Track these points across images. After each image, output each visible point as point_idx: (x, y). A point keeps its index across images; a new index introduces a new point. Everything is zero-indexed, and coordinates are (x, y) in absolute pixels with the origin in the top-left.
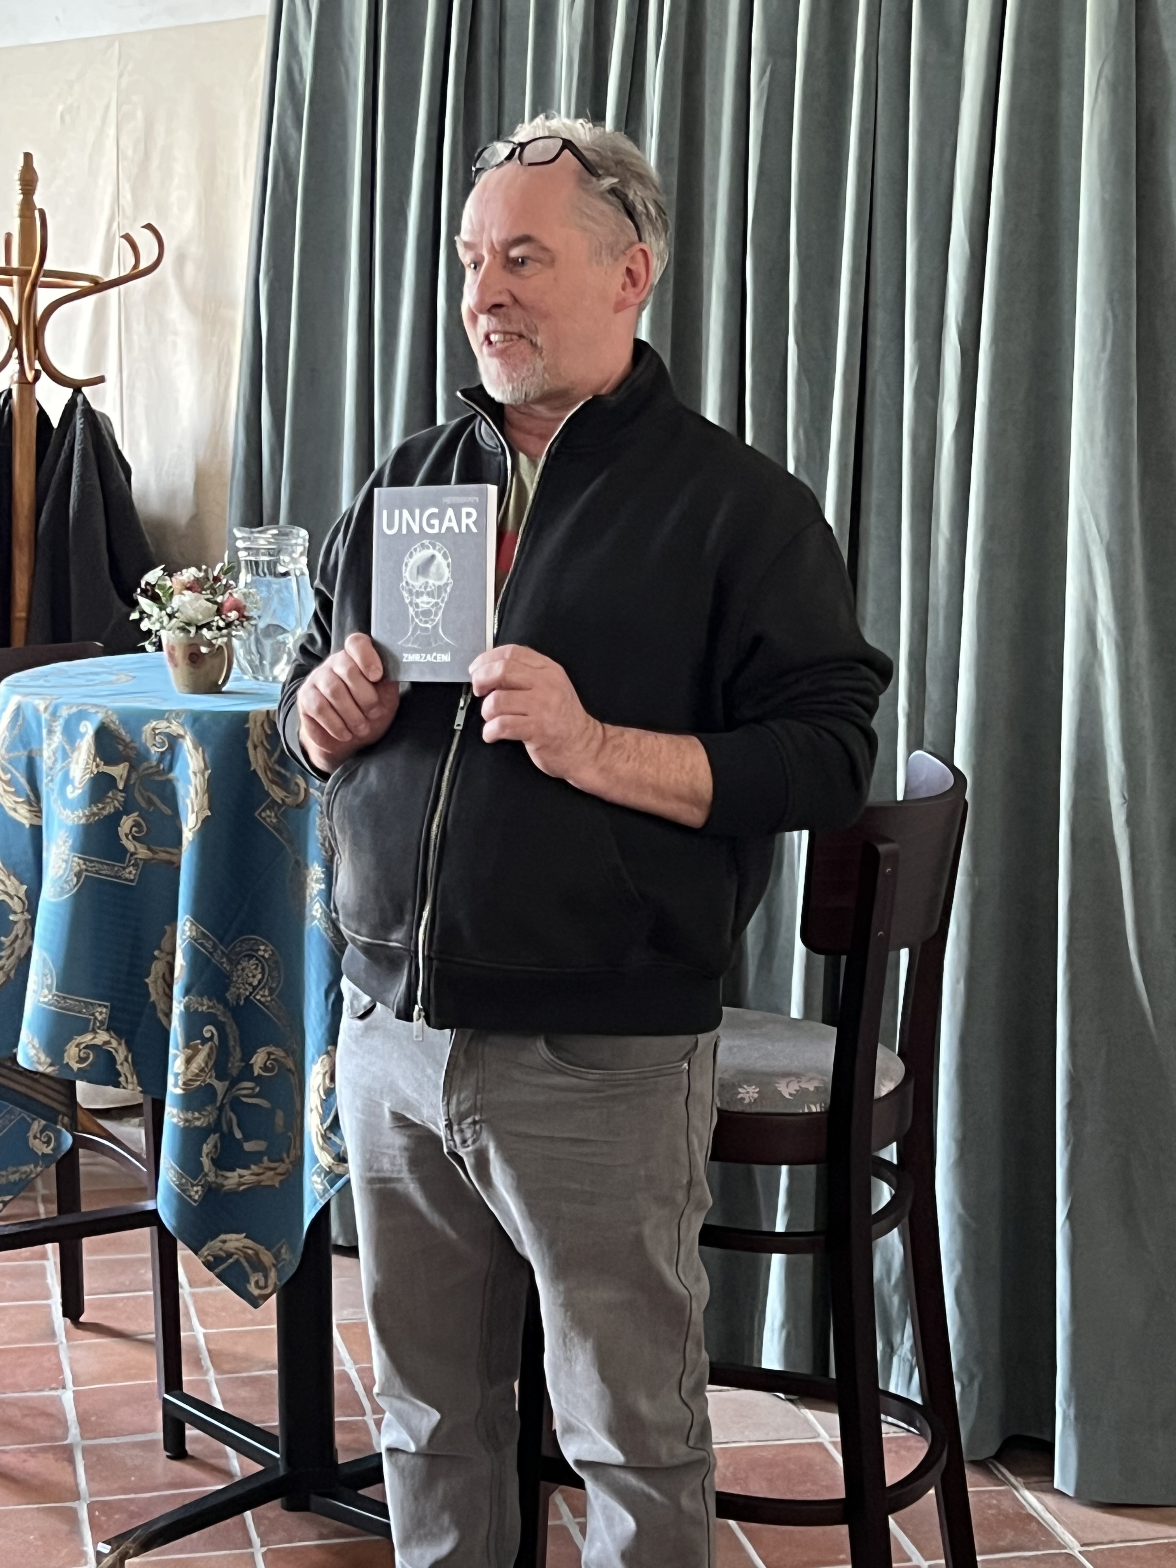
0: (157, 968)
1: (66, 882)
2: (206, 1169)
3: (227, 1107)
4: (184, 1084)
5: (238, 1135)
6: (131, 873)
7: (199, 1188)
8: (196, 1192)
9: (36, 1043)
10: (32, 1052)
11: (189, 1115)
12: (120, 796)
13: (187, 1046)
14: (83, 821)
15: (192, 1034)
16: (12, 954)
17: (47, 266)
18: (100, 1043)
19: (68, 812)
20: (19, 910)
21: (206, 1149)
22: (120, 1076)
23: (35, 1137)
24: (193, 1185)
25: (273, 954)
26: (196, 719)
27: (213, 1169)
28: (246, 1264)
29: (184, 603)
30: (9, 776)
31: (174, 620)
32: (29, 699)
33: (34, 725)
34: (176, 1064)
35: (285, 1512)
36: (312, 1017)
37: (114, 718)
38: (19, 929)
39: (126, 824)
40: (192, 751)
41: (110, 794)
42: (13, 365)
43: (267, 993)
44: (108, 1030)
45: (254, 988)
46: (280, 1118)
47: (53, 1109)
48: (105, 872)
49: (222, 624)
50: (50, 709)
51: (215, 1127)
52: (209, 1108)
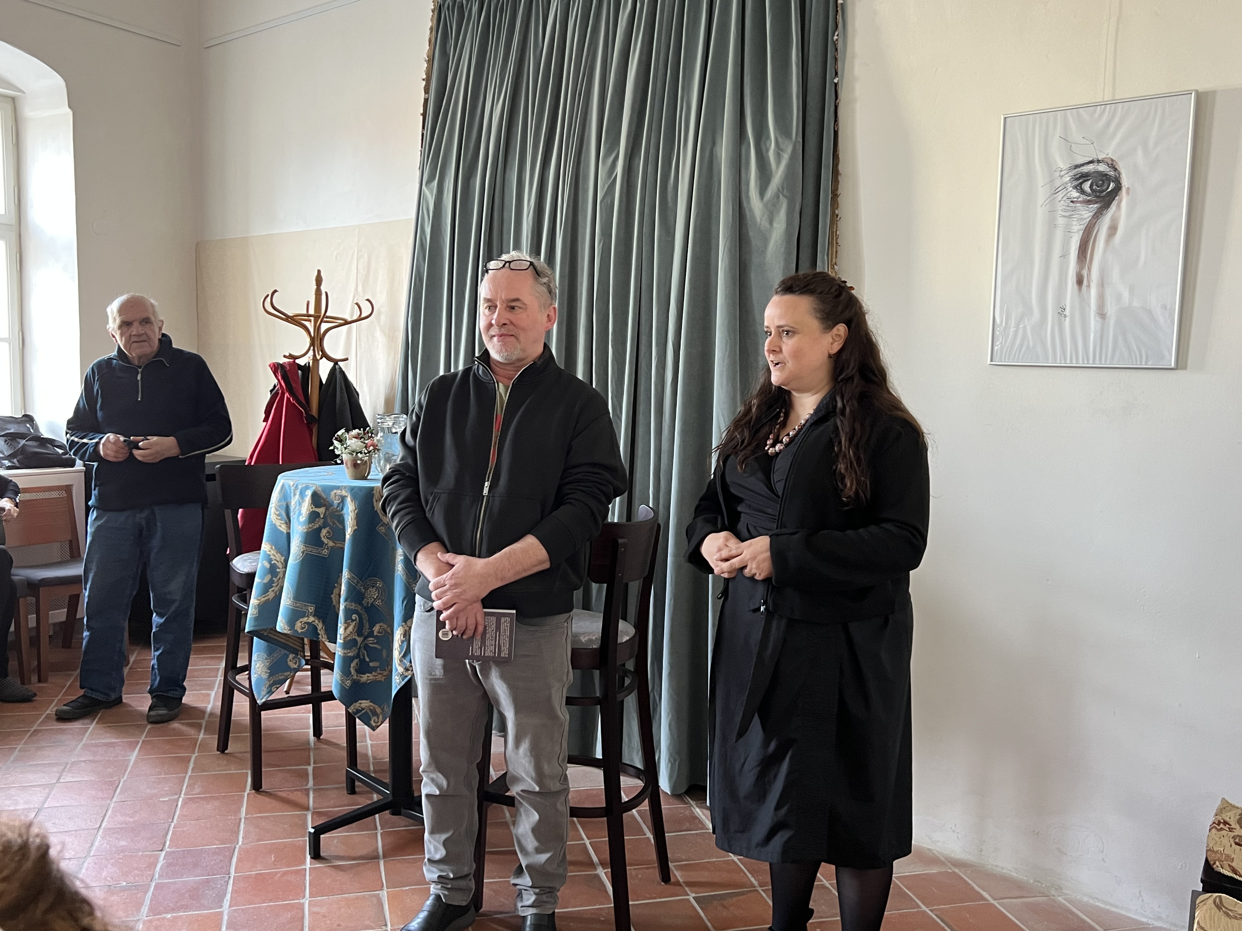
0: (336, 591)
1: (298, 555)
2: (353, 674)
3: (362, 648)
4: (344, 638)
5: (367, 660)
6: (325, 552)
7: (349, 681)
8: (348, 683)
9: (284, 621)
10: (282, 625)
11: (346, 651)
12: (322, 521)
13: (345, 622)
14: (306, 530)
15: (348, 618)
16: (278, 585)
17: (327, 314)
18: (310, 621)
19: (300, 527)
20: (281, 567)
21: (352, 665)
22: (319, 635)
23: (290, 661)
24: (347, 680)
25: (383, 586)
26: (352, 489)
27: (356, 674)
28: (370, 713)
29: (352, 443)
30: (278, 512)
31: (347, 450)
32: (287, 481)
33: (289, 491)
34: (341, 630)
35: (392, 816)
36: (397, 611)
37: (320, 489)
38: (281, 575)
39: (324, 532)
40: (351, 502)
41: (317, 520)
42: (311, 353)
43: (380, 601)
44: (314, 616)
45: (375, 599)
46: (384, 653)
47: (297, 649)
48: (314, 551)
49: (366, 451)
50: (295, 486)
51: (357, 656)
52: (354, 648)
